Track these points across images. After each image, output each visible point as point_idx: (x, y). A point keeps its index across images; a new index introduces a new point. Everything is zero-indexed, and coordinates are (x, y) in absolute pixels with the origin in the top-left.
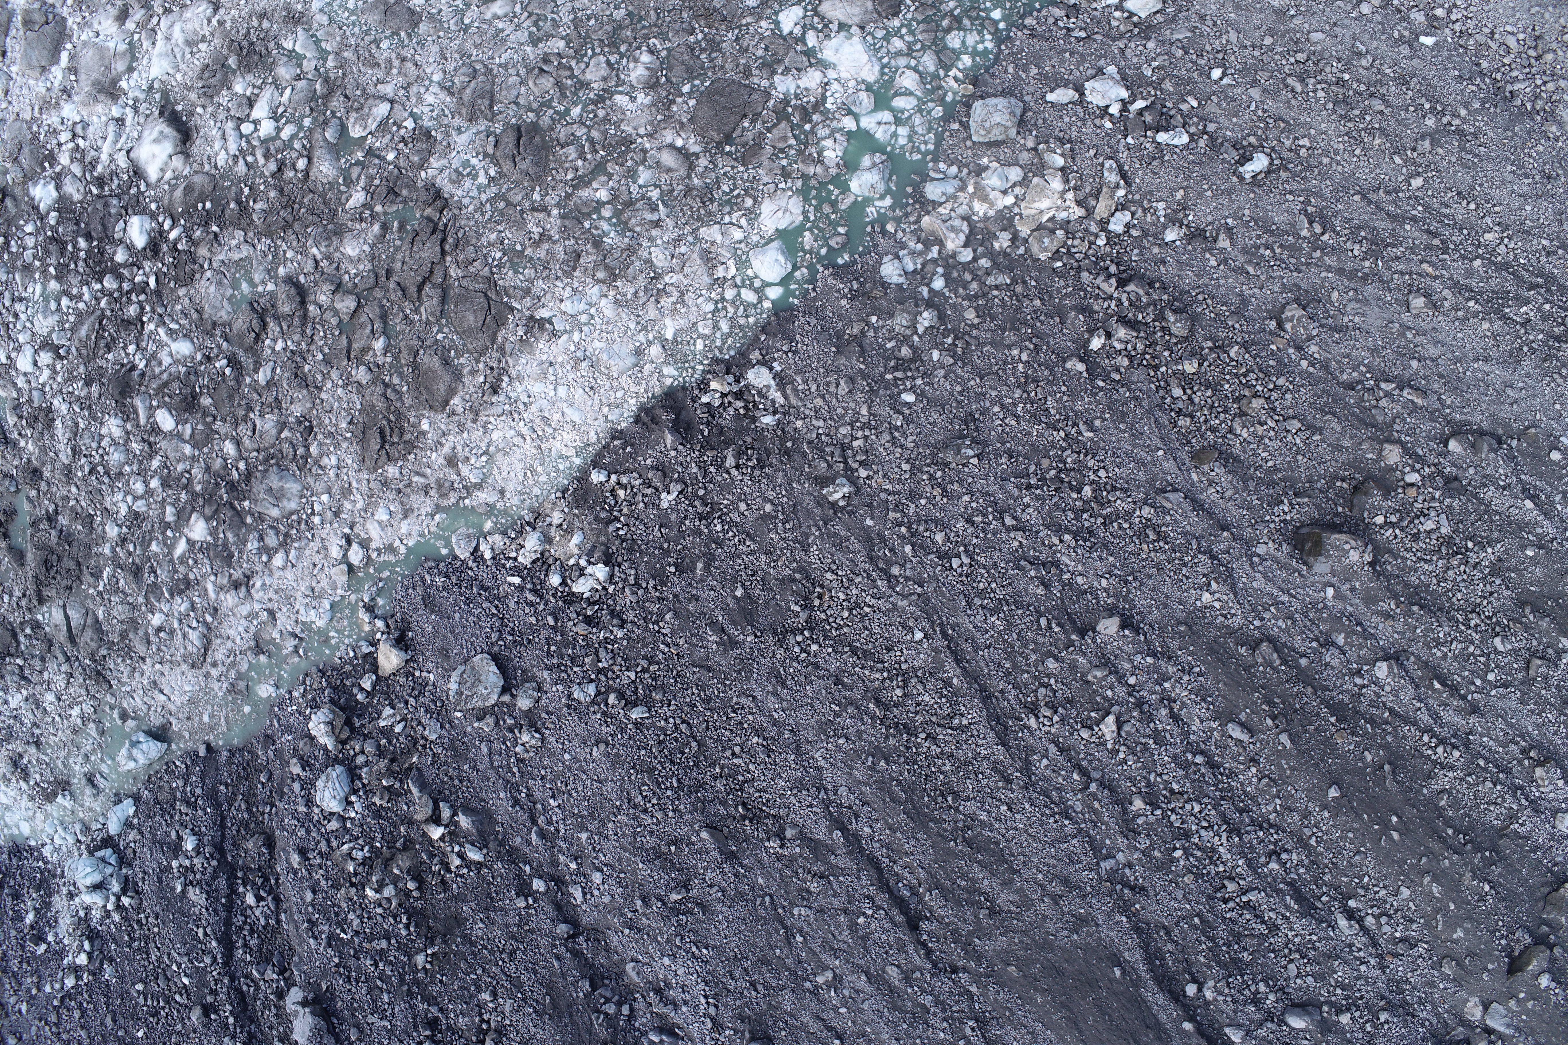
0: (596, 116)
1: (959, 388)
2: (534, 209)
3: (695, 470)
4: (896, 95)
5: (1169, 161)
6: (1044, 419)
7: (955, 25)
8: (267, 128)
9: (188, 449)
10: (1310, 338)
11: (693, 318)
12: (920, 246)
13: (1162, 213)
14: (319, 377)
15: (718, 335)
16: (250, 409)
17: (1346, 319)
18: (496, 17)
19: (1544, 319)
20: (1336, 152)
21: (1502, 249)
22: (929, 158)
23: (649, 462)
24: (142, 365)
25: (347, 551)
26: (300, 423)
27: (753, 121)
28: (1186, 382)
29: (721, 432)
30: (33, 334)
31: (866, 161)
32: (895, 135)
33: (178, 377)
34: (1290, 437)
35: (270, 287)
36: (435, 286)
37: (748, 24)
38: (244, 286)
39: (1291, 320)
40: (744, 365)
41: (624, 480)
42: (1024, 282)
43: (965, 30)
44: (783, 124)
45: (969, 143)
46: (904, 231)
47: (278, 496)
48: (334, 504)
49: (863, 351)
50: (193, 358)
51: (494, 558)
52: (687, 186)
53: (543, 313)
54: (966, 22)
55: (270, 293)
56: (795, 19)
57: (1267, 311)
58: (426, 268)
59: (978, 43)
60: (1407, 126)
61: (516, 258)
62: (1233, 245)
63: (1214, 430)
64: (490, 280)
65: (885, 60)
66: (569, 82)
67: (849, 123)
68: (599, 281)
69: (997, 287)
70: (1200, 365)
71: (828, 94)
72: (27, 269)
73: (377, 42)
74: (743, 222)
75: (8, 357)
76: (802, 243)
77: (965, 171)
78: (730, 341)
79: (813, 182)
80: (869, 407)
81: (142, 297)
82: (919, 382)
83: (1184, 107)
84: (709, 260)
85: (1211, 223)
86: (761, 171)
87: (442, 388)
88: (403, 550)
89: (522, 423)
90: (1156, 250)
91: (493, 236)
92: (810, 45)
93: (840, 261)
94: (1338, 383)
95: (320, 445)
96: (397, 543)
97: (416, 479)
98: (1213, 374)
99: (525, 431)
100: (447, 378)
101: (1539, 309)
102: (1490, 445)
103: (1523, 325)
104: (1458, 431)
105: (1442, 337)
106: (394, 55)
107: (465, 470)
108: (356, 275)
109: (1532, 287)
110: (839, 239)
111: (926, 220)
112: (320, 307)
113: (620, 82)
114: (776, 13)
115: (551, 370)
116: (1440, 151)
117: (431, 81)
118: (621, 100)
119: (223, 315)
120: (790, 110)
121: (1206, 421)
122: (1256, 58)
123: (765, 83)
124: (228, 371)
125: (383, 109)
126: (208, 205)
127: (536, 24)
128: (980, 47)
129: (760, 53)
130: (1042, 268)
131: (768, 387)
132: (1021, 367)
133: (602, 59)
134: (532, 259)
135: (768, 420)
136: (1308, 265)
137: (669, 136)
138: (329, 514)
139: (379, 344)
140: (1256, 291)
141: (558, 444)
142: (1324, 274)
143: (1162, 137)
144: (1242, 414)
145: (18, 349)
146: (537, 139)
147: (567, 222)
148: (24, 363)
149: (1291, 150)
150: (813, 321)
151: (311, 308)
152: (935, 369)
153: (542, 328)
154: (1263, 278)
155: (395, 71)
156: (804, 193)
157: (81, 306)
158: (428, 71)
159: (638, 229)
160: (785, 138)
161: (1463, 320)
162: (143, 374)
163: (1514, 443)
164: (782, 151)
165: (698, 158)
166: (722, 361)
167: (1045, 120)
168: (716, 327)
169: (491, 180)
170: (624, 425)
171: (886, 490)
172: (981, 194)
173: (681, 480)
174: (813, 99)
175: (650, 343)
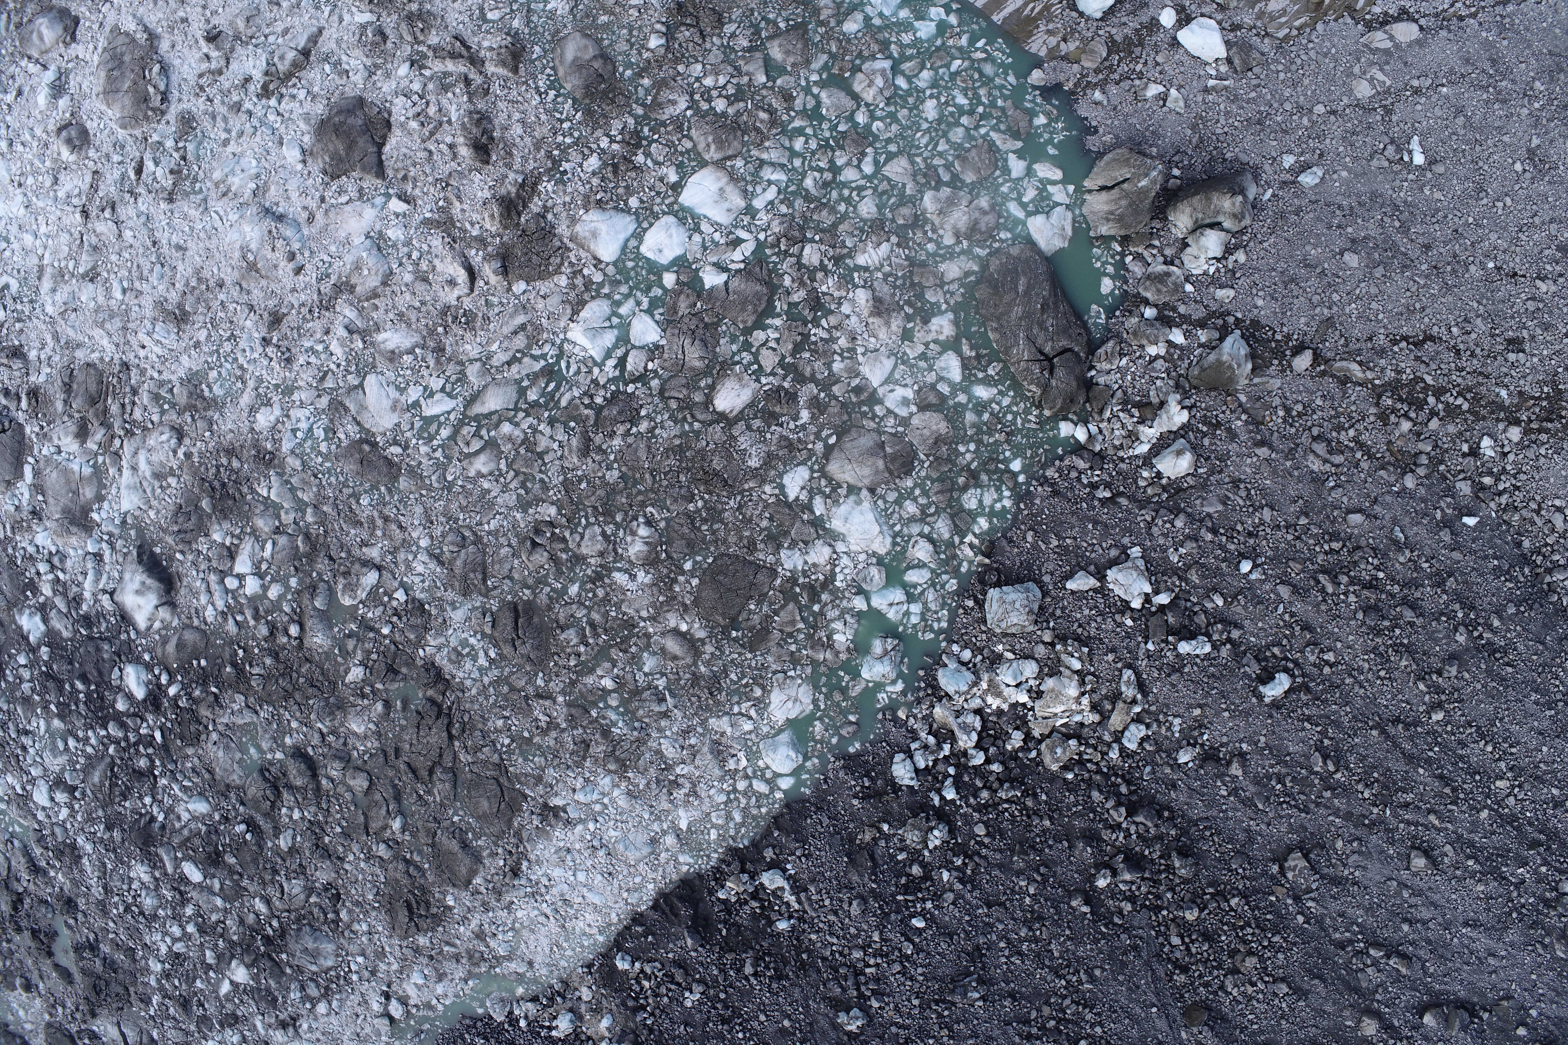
0: (595, 595)
1: (967, 918)
2: (539, 696)
3: (715, 972)
4: (909, 568)
5: (1189, 674)
6: (1047, 962)
7: (972, 482)
8: (252, 586)
9: (219, 902)
10: (1309, 891)
11: (706, 808)
12: (931, 740)
13: (1177, 728)
14: (341, 849)
15: (732, 825)
16: (275, 872)
17: (1346, 872)
18: (480, 475)
19: (1538, 881)
20: (1360, 671)
21: (1511, 801)
22: (942, 637)
23: (670, 955)
24: (161, 818)
25: (386, 1005)
26: (326, 890)
27: (759, 603)
28: (1185, 929)
29: (739, 933)
30: (45, 770)
31: (878, 646)
32: (907, 613)
33: (199, 833)
34: (1276, 1001)
35: (279, 755)
36: (445, 770)
37: (751, 489)
38: (252, 751)
39: (1294, 870)
40: (758, 861)
41: (648, 970)
42: (1035, 796)
43: (981, 487)
44: (791, 606)
45: (983, 628)
46: (915, 717)
47: (315, 955)
48: (369, 964)
49: (875, 865)
50: (211, 816)
51: (529, 1025)
52: (694, 674)
53: (557, 802)
54: (984, 477)
55: (279, 761)
56: (801, 483)
57: (1271, 851)
58: (434, 754)
59: (995, 501)
60: (1436, 641)
61: (524, 744)
62: (1245, 773)
63: (1206, 985)
64: (500, 767)
65: (898, 528)
66: (564, 556)
67: (859, 603)
68: (610, 772)
69: (1007, 801)
70: (1201, 910)
71: (837, 570)
72: (26, 701)
73: (357, 496)
74: (753, 713)
75: (24, 789)
76: (813, 732)
77: (979, 657)
78: (743, 830)
79: (823, 669)
80: (881, 933)
81: (150, 751)
82: (929, 905)
83: (1209, 605)
84: (720, 752)
85: (1227, 744)
86: (770, 659)
87: (464, 871)
88: (440, 1007)
89: (545, 905)
90: (1168, 770)
91: (500, 723)
92: (818, 513)
93: (851, 750)
94: (1331, 940)
95: (350, 911)
96: (434, 1002)
97: (446, 948)
98: (1211, 923)
99: (548, 911)
100: (467, 861)
101: (1536, 872)
102: (1462, 1021)
103: (1517, 886)
104: (1434, 1004)
105: (1436, 897)
106: (376, 514)
107: (492, 944)
108: (365, 752)
109: (1534, 844)
110: (851, 729)
111: (938, 711)
112: (332, 781)
113: (618, 557)
114: (781, 476)
115: (569, 857)
116: (1466, 675)
117: (418, 547)
118: (620, 578)
119: (235, 778)
120: (798, 590)
121: (1201, 976)
122: (1288, 543)
123: (771, 559)
124: (248, 836)
125: (371, 578)
126: (203, 663)
127: (523, 485)
128: (998, 506)
129: (765, 523)
130: (1053, 778)
131: (782, 889)
132: (1028, 900)
133: (597, 530)
134: (540, 747)
135: (782, 925)
136: (1318, 805)
137: (672, 620)
138: (366, 974)
139: (397, 824)
140: (1263, 827)
141: (581, 924)
142: (1331, 818)
143: (1184, 647)
144: (1235, 971)
145: (33, 781)
146: (536, 620)
147: (573, 711)
148: (41, 796)
149: (1314, 665)
150: (826, 821)
151: (324, 782)
152: (945, 892)
153: (556, 816)
154: (1271, 815)
155: (379, 533)
156: (814, 682)
157: (89, 750)
158: (415, 535)
159: (647, 720)
160: (793, 622)
161: (1459, 880)
162: (163, 827)
163: (1486, 1016)
164: (790, 635)
165: (704, 644)
166: (737, 850)
167: (1063, 609)
168: (729, 817)
169: (492, 661)
170: (644, 908)
171: (896, 1024)
172: (994, 689)
173: (700, 981)
174: (821, 577)
175: (664, 833)
